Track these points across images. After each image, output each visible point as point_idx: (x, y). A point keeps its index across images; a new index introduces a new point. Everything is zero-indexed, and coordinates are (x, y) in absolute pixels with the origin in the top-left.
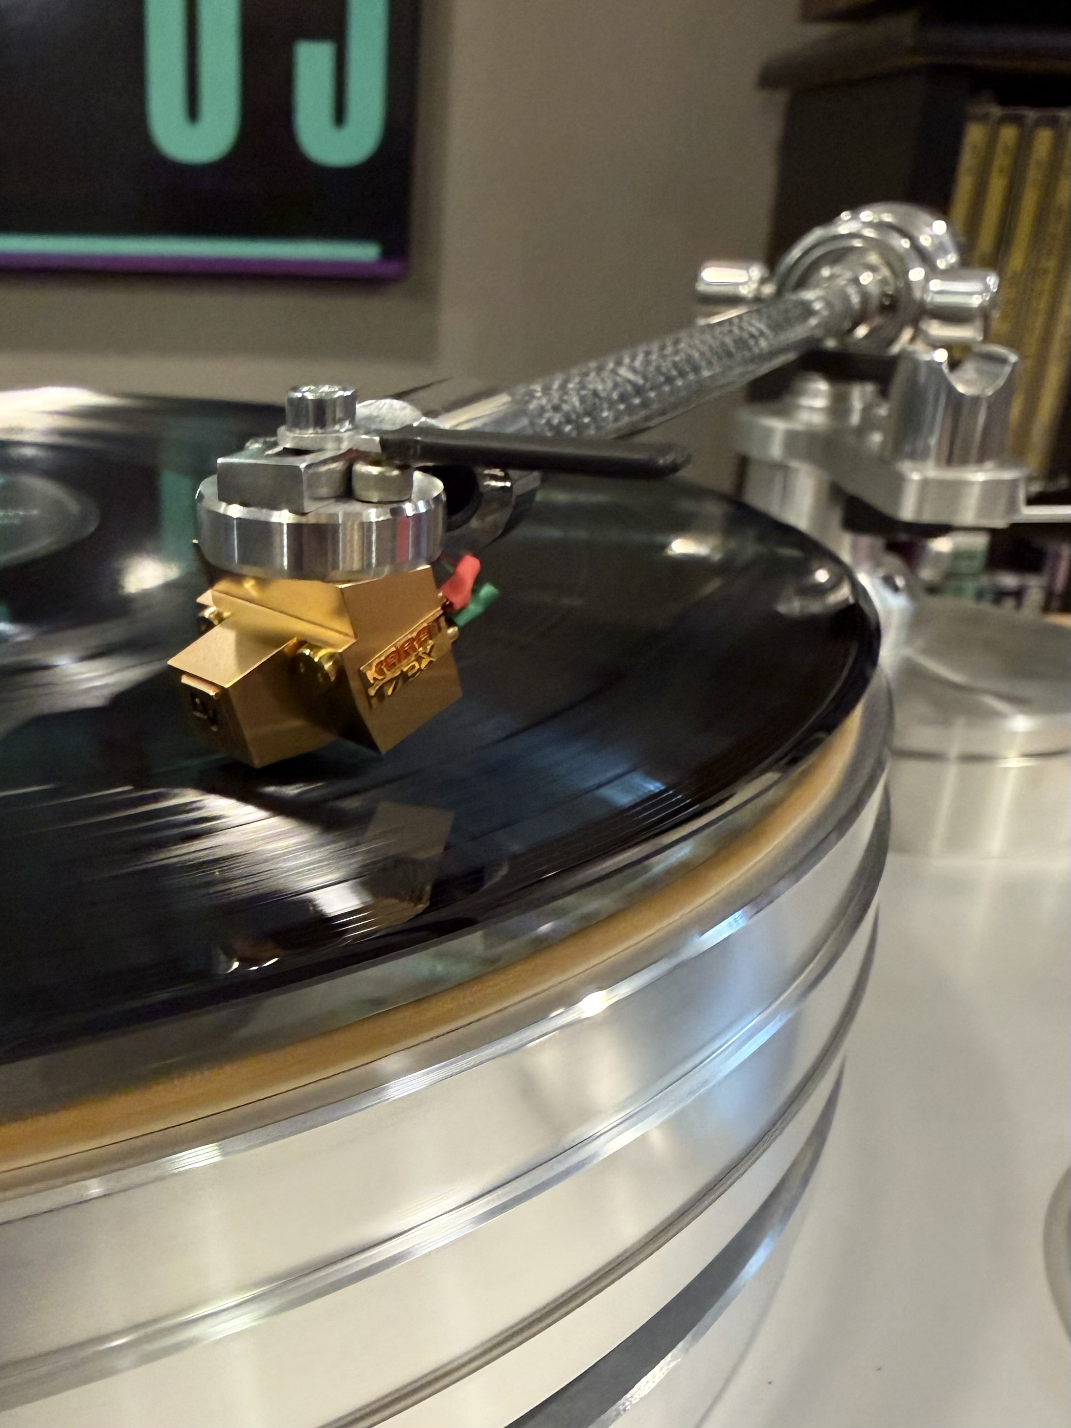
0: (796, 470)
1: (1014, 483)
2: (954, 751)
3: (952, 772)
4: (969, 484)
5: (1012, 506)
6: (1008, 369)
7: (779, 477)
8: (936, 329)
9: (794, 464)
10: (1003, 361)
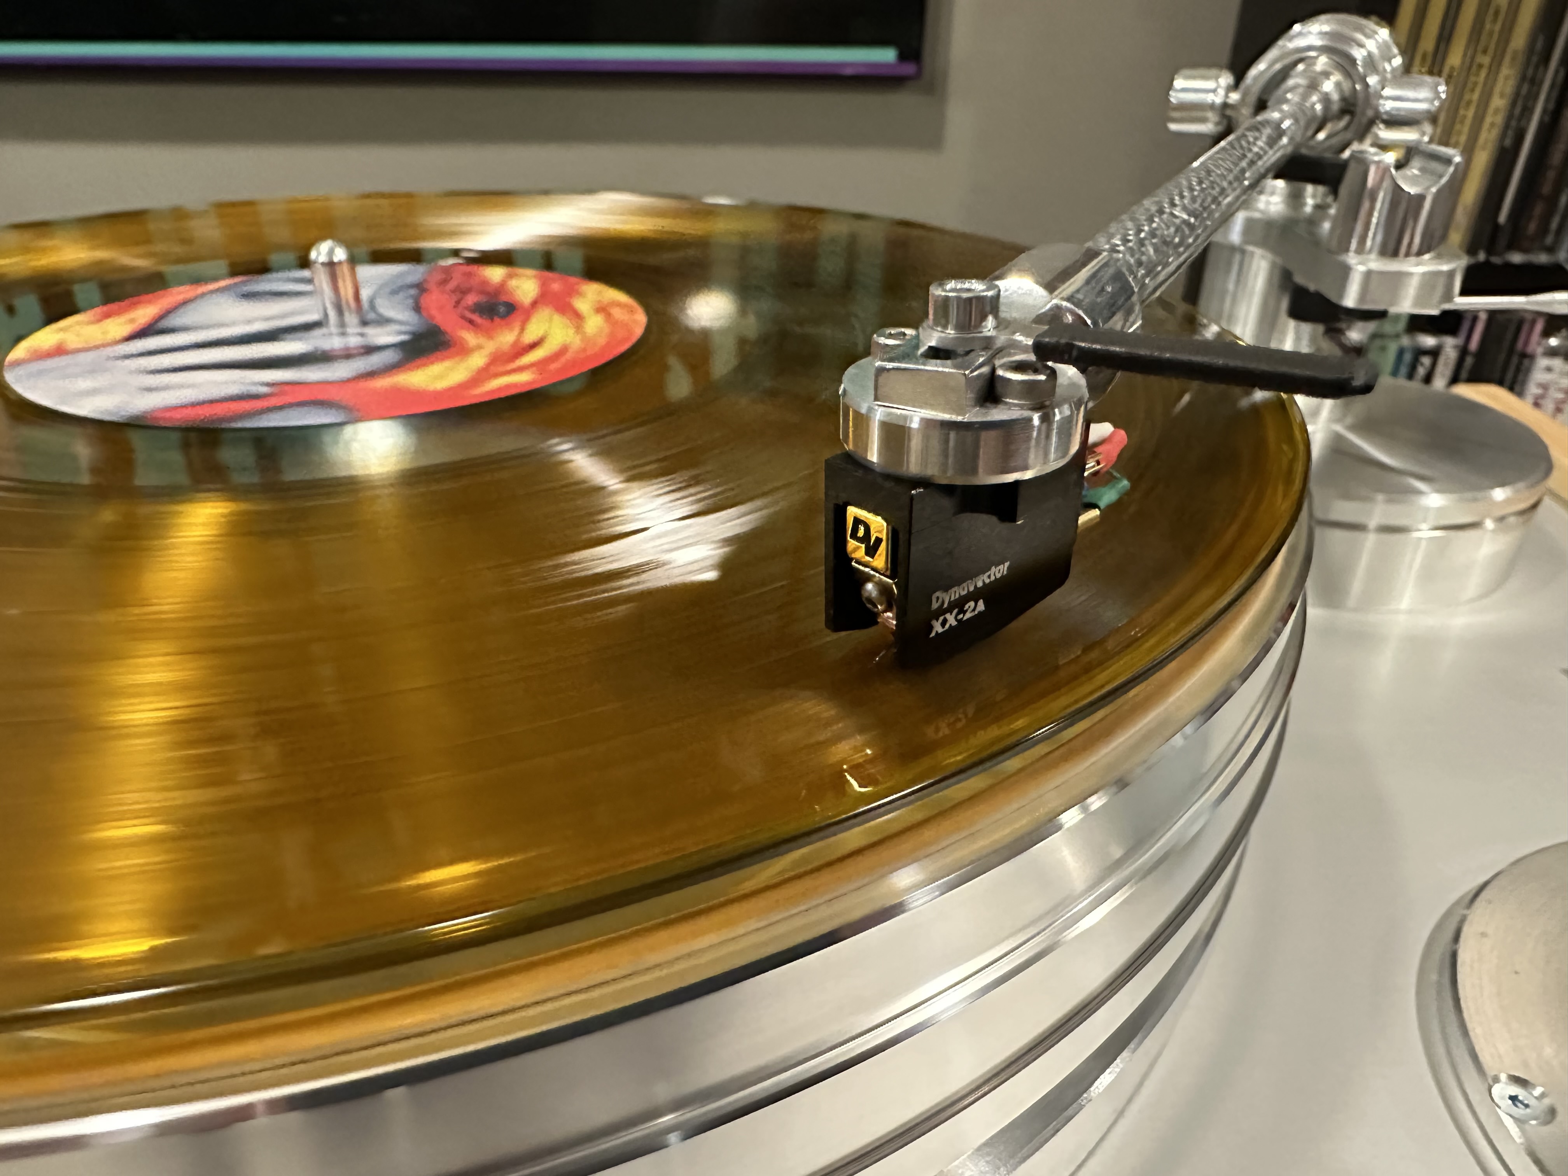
0: (1252, 253)
1: (1451, 274)
2: (1373, 523)
3: (1371, 540)
4: (1409, 274)
5: (1448, 297)
6: (1451, 169)
7: (1237, 257)
8: (1385, 134)
9: (1250, 248)
10: (1448, 161)
